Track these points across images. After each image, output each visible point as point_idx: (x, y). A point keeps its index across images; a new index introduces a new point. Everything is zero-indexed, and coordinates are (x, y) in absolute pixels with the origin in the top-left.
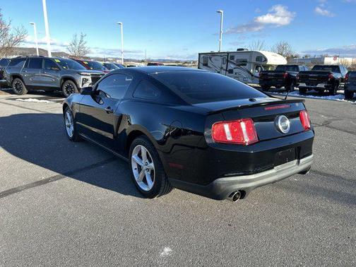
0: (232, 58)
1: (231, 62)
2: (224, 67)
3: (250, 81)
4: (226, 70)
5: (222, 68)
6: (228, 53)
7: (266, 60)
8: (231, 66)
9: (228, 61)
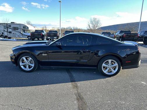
0: (10, 26)
1: (9, 28)
2: (6, 30)
3: (22, 37)
4: (7, 32)
5: (4, 31)
6: (7, 24)
7: (28, 28)
8: (10, 30)
9: (7, 28)
